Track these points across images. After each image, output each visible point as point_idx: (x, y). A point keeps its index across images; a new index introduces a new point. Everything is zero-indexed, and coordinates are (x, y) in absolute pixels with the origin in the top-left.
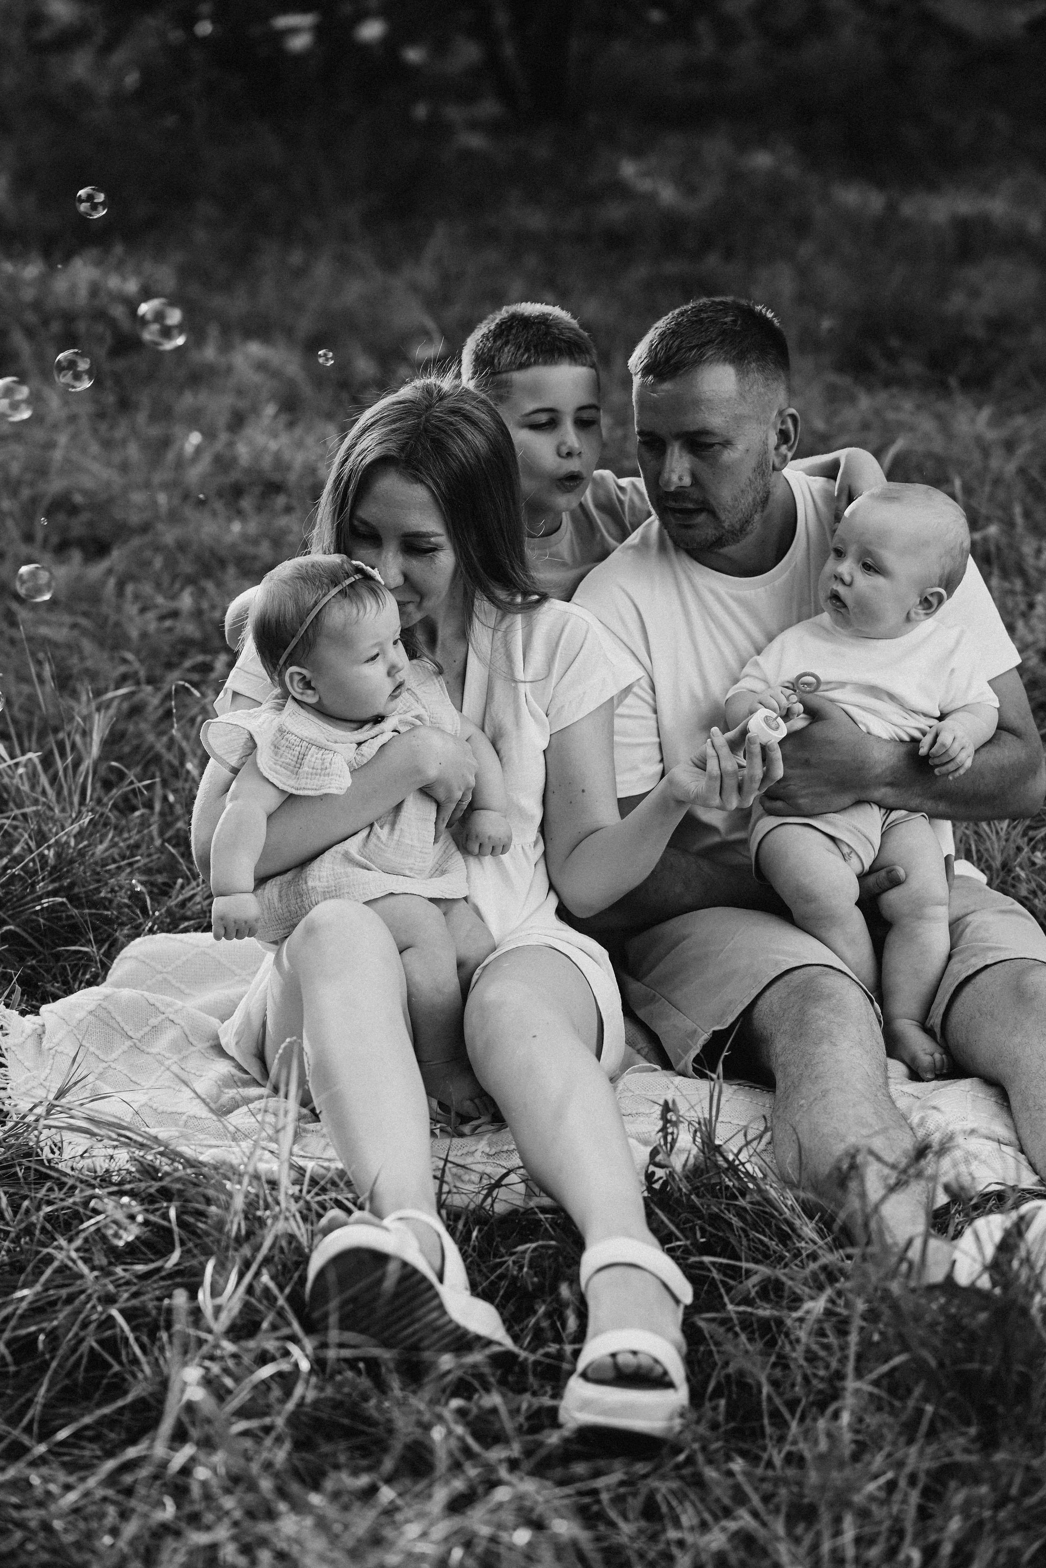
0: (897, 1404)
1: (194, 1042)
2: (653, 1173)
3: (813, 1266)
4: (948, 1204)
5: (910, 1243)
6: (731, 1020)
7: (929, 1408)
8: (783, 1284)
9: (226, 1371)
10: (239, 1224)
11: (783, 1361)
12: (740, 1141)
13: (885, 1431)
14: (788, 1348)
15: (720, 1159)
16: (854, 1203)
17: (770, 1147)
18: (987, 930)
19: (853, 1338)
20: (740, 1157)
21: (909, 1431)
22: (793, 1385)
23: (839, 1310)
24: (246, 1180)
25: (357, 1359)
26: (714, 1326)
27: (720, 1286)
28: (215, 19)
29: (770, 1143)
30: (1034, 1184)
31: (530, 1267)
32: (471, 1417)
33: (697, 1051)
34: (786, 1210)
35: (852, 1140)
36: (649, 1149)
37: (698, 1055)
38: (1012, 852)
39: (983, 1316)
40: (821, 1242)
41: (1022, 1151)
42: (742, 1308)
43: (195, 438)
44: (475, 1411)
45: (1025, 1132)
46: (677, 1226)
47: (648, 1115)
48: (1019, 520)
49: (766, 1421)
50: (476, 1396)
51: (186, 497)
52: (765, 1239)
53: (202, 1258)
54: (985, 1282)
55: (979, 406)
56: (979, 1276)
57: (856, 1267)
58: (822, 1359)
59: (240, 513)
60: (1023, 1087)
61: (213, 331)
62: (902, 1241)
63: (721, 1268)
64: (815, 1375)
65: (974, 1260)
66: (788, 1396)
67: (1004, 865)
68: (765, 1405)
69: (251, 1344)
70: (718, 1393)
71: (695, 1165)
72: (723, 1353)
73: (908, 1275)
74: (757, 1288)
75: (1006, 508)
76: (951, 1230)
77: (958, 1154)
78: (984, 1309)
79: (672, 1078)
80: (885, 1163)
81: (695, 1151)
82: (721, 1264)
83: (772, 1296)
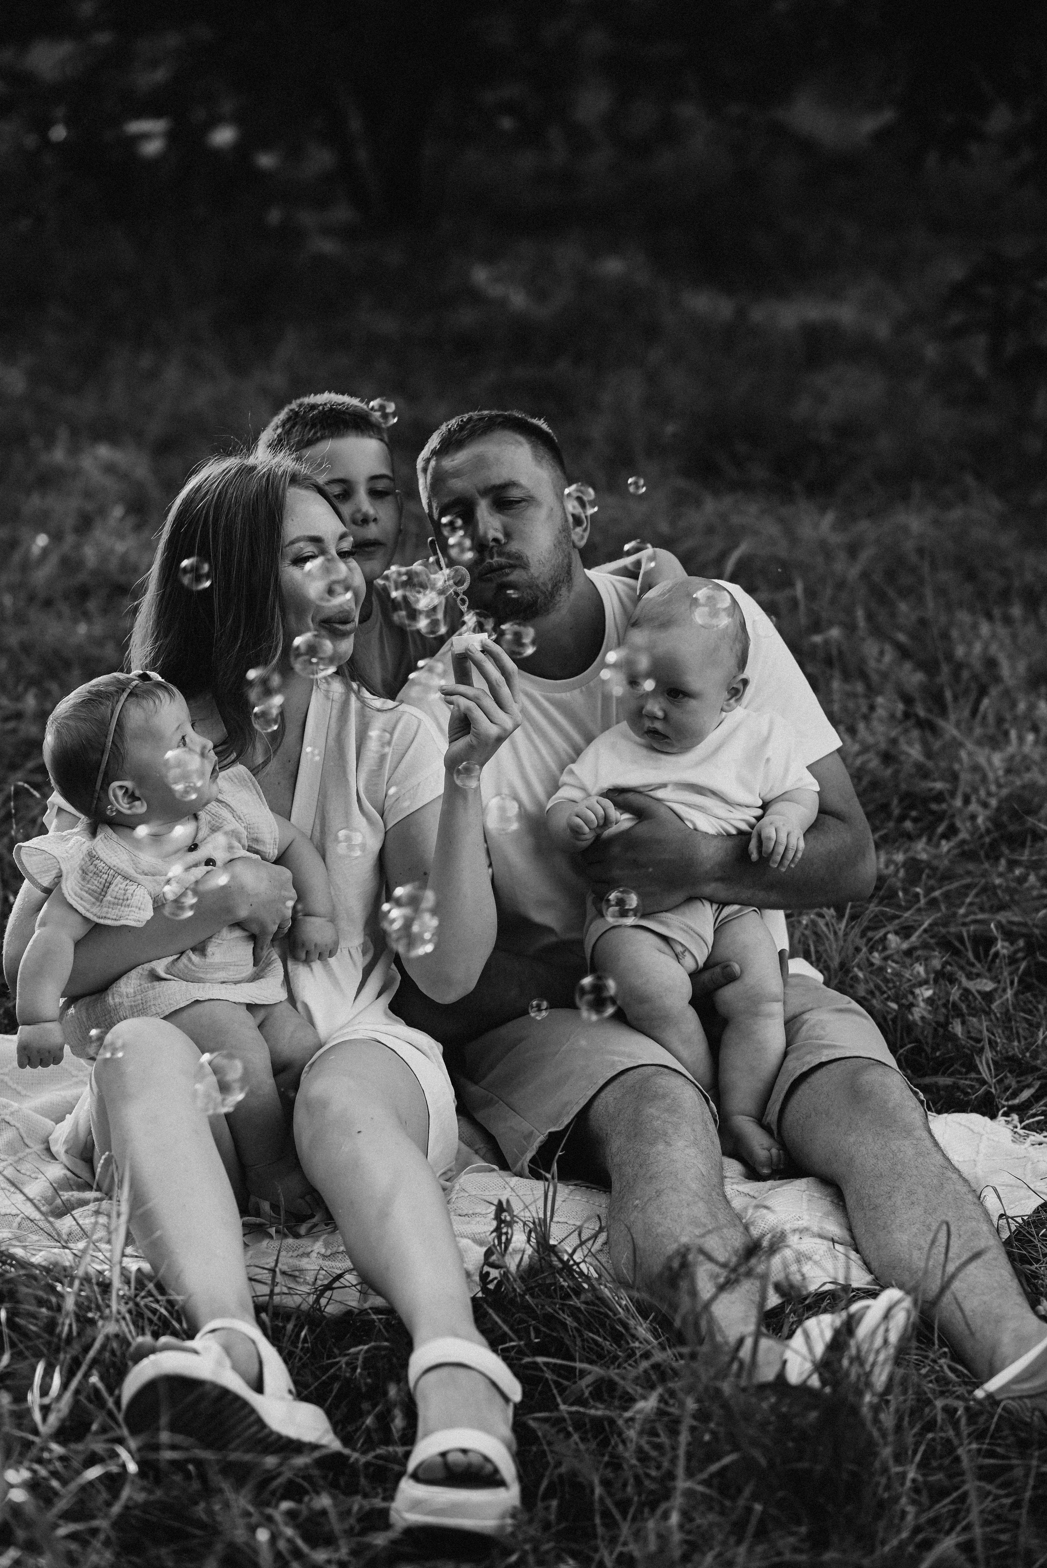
0: (728, 1503)
1: (31, 1144)
2: (488, 1273)
3: (645, 1364)
4: (783, 1303)
5: (741, 1341)
6: (566, 1121)
7: (758, 1507)
8: (616, 1384)
9: (55, 1474)
10: (70, 1325)
11: (616, 1461)
12: (574, 1240)
13: (715, 1530)
14: (621, 1447)
15: (554, 1259)
16: (685, 1302)
17: (606, 1248)
18: (823, 1028)
19: (684, 1438)
20: (575, 1257)
21: (738, 1530)
22: (625, 1485)
23: (672, 1410)
24: (77, 1283)
25: (188, 1461)
26: (546, 1426)
27: (553, 1386)
28: (69, 123)
29: (605, 1243)
30: (868, 1284)
31: (364, 1368)
32: (301, 1519)
33: (533, 1153)
34: (620, 1310)
35: (684, 1240)
36: (484, 1249)
37: (534, 1157)
38: (851, 951)
39: (813, 1415)
40: (655, 1342)
41: (857, 1251)
42: (574, 1409)
43: (42, 540)
44: (305, 1512)
45: (859, 1231)
46: (511, 1328)
47: (485, 1215)
48: (862, 623)
49: (598, 1520)
50: (306, 1499)
51: (31, 598)
52: (600, 1340)
53: (33, 1360)
54: (815, 1382)
55: (823, 510)
56: (809, 1376)
57: (687, 1365)
58: (654, 1459)
59: (86, 616)
60: (858, 1187)
61: (63, 434)
62: (732, 1339)
63: (554, 1368)
64: (648, 1475)
65: (804, 1358)
66: (619, 1496)
67: (842, 965)
68: (597, 1506)
69: (80, 1447)
70: (550, 1493)
71: (530, 1265)
72: (556, 1453)
73: (738, 1375)
74: (590, 1389)
75: (849, 611)
76: (786, 1330)
77: (788, 1253)
78: (815, 1407)
79: (508, 1179)
80: (716, 1262)
81: (529, 1251)
82: (555, 1364)
83: (606, 1397)
